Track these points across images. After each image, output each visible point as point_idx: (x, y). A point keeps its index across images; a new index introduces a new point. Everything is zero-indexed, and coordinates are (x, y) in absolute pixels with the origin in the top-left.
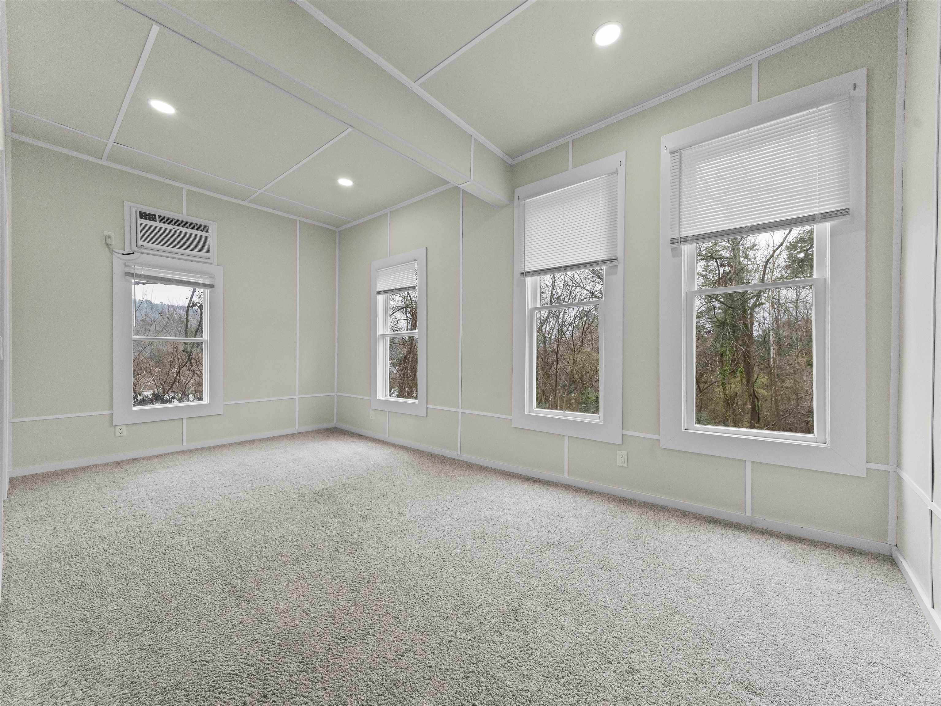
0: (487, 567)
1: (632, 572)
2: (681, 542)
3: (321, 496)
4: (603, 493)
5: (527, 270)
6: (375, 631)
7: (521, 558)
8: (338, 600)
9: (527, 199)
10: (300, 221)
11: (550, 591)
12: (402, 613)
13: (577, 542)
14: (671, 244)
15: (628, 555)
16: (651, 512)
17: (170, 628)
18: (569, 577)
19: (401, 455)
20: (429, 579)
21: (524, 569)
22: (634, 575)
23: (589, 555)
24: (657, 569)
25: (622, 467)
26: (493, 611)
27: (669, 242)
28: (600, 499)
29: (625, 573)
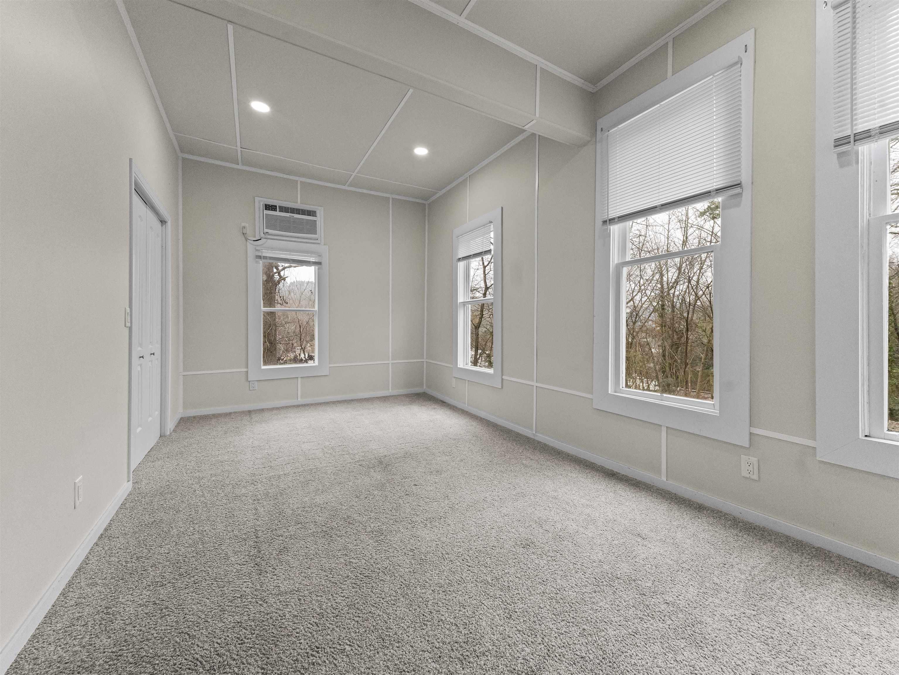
0: (517, 592)
1: (739, 659)
2: (848, 624)
3: (381, 462)
4: (719, 512)
5: (611, 216)
6: (352, 650)
7: (566, 589)
8: (337, 594)
9: (612, 129)
10: (392, 198)
11: (591, 657)
12: (391, 634)
13: (656, 583)
14: (835, 146)
15: (739, 624)
16: (795, 556)
17: (187, 585)
18: (629, 641)
19: (473, 427)
20: (441, 592)
21: (565, 608)
22: (744, 667)
23: (672, 609)
24: (791, 667)
25: (749, 478)
26: (500, 666)
27: (833, 144)
28: (711, 520)
29: (726, 659)
